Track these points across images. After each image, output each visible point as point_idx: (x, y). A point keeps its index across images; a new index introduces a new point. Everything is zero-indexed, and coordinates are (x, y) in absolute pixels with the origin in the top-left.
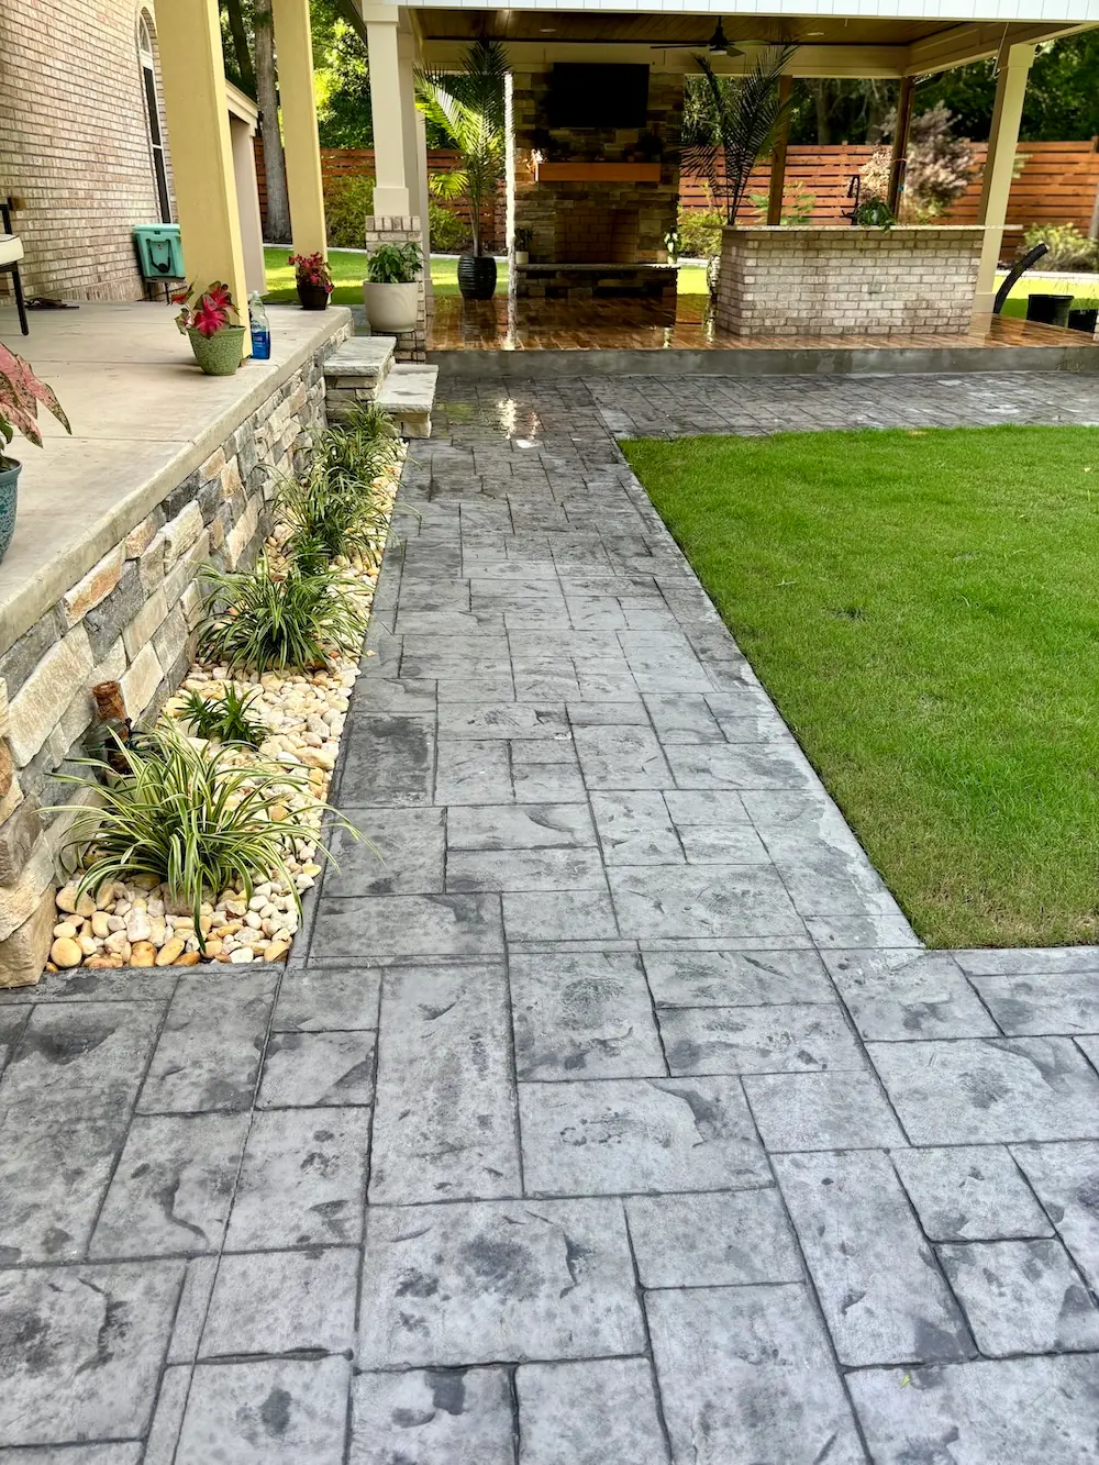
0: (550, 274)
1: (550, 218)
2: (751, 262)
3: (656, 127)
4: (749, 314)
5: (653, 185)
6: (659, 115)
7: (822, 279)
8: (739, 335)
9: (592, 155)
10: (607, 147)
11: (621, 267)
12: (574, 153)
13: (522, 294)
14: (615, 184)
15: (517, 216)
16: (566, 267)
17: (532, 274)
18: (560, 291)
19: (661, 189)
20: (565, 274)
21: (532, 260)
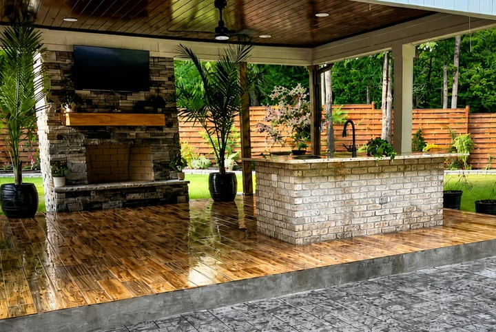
0: (86, 193)
1: (80, 152)
2: (298, 187)
3: (158, 91)
4: (300, 227)
5: (160, 128)
6: (159, 84)
7: (348, 197)
8: (295, 245)
9: (112, 109)
10: (122, 103)
11: (143, 184)
12: (97, 107)
13: (62, 209)
14: (132, 128)
15: (52, 152)
16: (99, 187)
17: (69, 194)
18: (96, 206)
19: (166, 130)
20: (97, 191)
21: (68, 183)
